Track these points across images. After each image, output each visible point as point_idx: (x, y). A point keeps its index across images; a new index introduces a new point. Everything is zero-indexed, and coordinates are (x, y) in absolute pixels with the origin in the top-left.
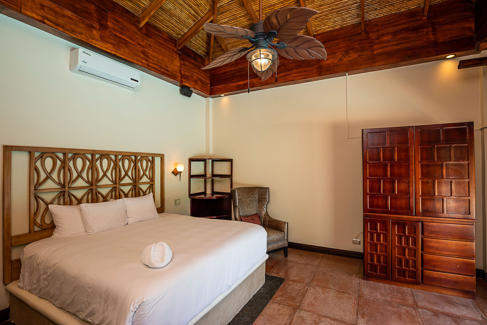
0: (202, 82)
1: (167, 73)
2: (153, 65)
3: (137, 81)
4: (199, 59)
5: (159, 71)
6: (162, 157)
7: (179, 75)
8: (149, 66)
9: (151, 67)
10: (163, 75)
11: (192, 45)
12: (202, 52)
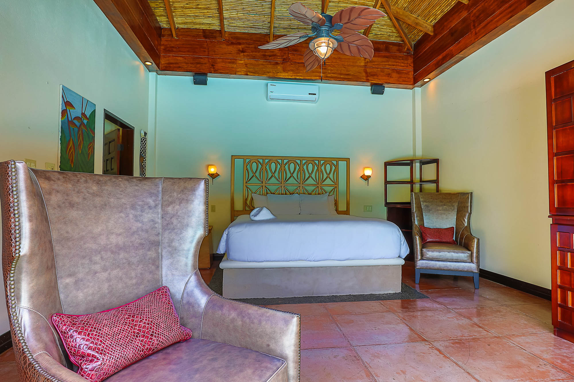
0: (398, 72)
1: (348, 77)
2: (331, 75)
3: (315, 94)
4: (395, 48)
5: (338, 78)
6: (347, 160)
7: (364, 74)
8: (327, 77)
9: (329, 77)
10: (343, 81)
11: (379, 37)
12: (396, 38)
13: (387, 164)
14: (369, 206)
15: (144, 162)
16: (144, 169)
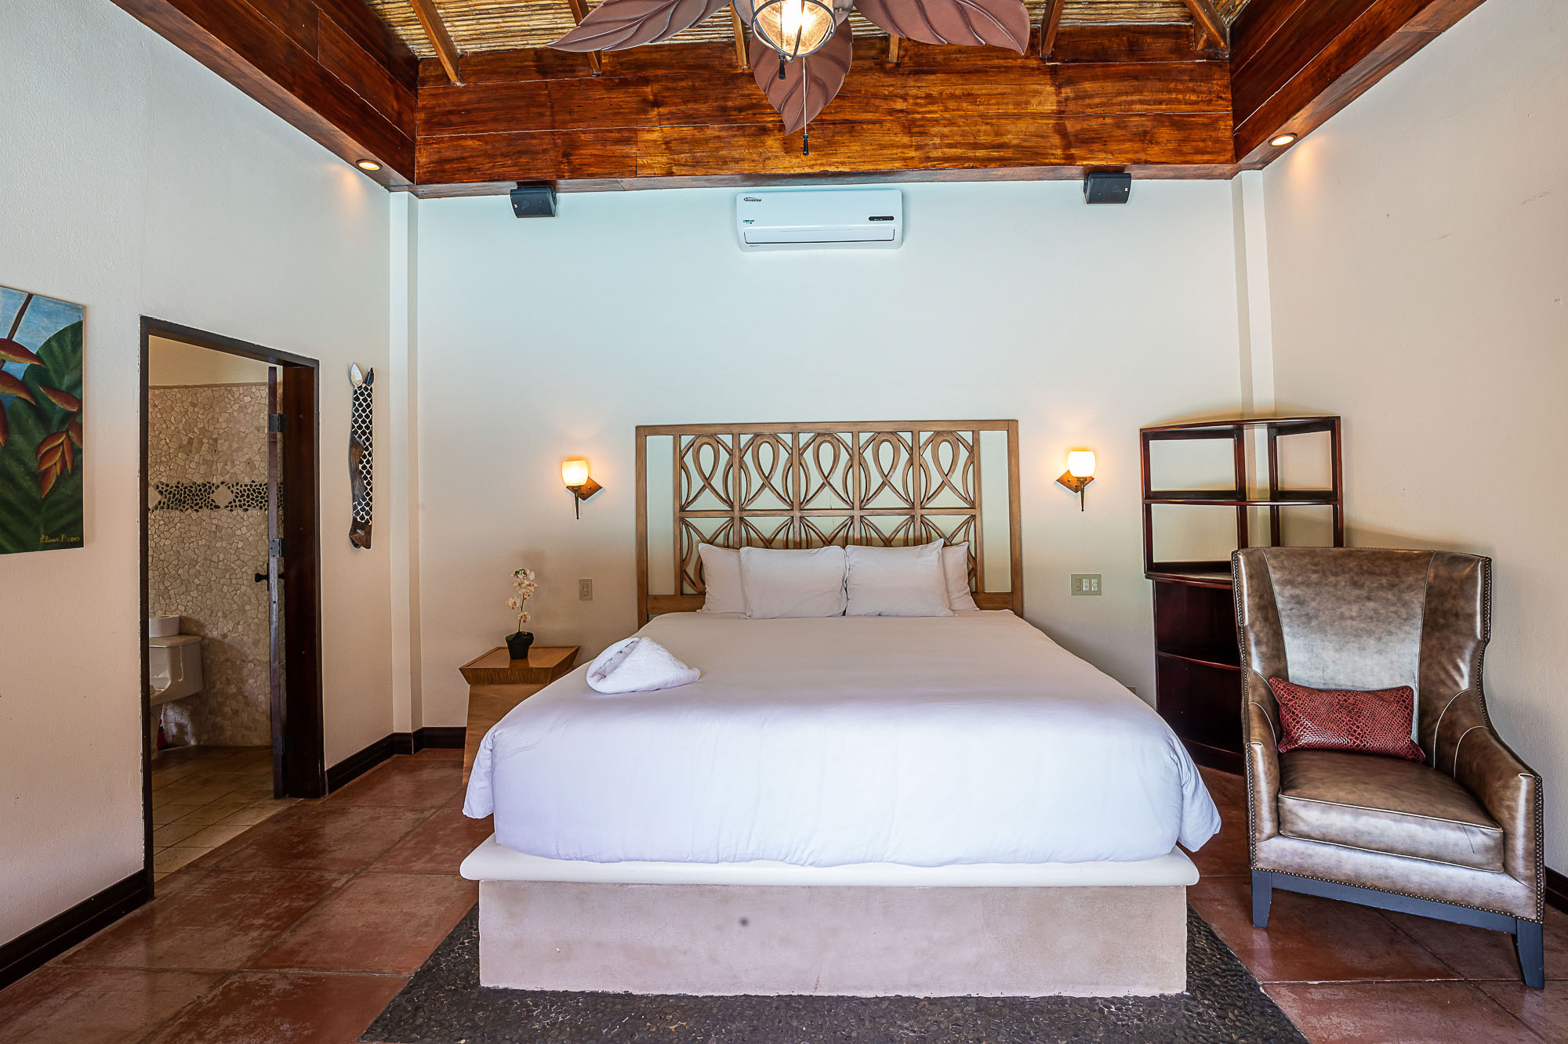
0: (1178, 123)
1: (1002, 154)
2: (943, 153)
3: (892, 218)
4: (1162, 45)
5: (969, 159)
6: (1010, 426)
7: (1056, 140)
8: (928, 159)
9: (936, 159)
10: (986, 167)
11: (1103, 12)
12: (1165, 10)
13: (1148, 435)
14: (1090, 577)
15: (365, 461)
16: (365, 482)
